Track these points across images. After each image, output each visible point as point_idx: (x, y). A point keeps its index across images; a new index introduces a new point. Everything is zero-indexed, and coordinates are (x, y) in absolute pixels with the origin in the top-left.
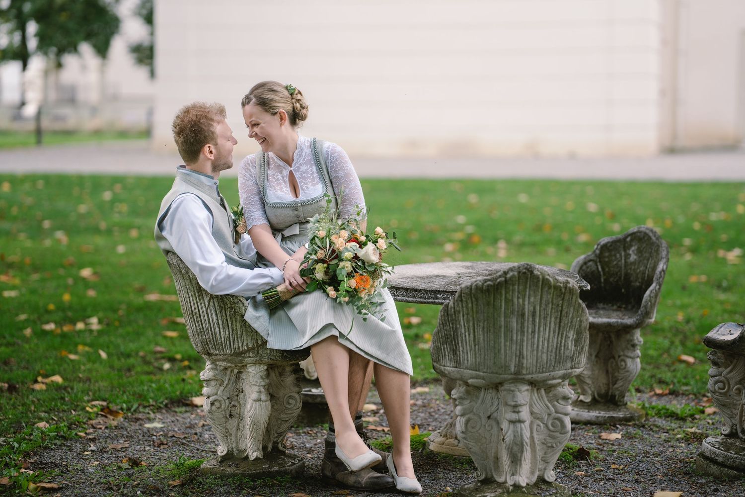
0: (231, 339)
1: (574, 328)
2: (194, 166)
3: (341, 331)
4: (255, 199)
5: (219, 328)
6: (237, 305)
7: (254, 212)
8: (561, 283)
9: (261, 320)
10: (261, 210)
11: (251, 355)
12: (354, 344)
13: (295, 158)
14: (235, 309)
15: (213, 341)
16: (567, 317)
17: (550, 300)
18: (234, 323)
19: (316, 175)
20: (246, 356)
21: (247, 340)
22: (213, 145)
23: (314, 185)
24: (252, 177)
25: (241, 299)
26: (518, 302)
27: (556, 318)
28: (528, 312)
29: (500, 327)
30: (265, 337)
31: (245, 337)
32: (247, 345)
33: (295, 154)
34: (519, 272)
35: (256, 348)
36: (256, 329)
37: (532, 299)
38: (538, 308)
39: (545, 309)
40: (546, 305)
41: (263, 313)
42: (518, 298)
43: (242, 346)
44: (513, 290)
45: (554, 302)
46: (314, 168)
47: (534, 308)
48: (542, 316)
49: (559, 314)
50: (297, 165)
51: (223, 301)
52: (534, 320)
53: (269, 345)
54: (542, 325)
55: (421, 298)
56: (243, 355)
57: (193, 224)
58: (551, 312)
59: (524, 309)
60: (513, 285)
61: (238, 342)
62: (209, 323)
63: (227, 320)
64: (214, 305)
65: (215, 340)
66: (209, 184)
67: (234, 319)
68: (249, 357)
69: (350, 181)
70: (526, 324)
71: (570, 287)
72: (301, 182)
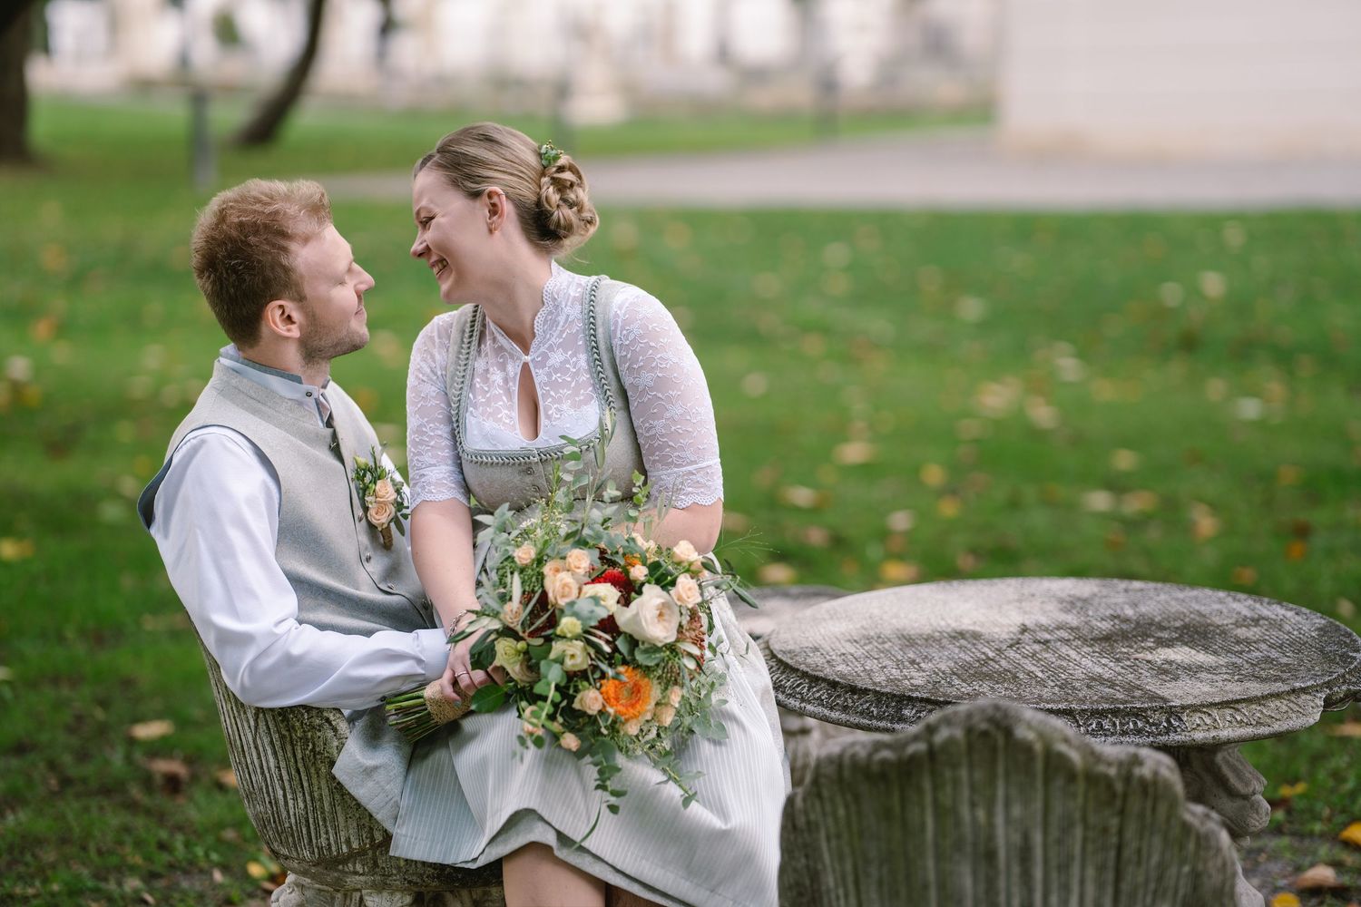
0: (311, 821)
1: (1170, 893)
2: (252, 353)
3: (561, 829)
4: (440, 433)
5: (284, 790)
6: (319, 734)
7: (431, 465)
8: (1109, 764)
9: (380, 776)
10: (450, 462)
11: (359, 868)
12: (607, 863)
13: (538, 328)
14: (314, 744)
15: (275, 822)
16: (1139, 863)
17: (1077, 815)
18: (315, 781)
19: (585, 377)
20: (346, 869)
21: (347, 827)
22: (293, 299)
23: (576, 405)
24: (435, 374)
25: (332, 718)
26: (974, 819)
27: (1101, 868)
28: (1008, 851)
29: (926, 887)
30: (388, 825)
31: (341, 819)
32: (348, 842)
33: (539, 320)
34: (969, 731)
35: (370, 853)
36: (363, 801)
37: (1017, 811)
38: (1038, 838)
39: (1060, 842)
40: (1067, 828)
41: (387, 758)
42: (973, 805)
43: (336, 842)
44: (956, 782)
45: (1092, 819)
46: (583, 359)
47: (1026, 837)
48: (1054, 863)
49: (1112, 854)
50: (542, 349)
51: (285, 719)
52: (1026, 876)
53: (397, 847)
54: (1055, 886)
55: (862, 713)
56: (341, 867)
57: (213, 515)
58: (1084, 849)
59: (991, 837)
60: (955, 766)
61: (327, 833)
62: (263, 773)
63: (298, 771)
64: (268, 728)
65: (277, 819)
66: (297, 396)
67: (312, 770)
68: (356, 873)
69: (669, 399)
70: (1002, 883)
71: (1142, 781)
72: (546, 396)
